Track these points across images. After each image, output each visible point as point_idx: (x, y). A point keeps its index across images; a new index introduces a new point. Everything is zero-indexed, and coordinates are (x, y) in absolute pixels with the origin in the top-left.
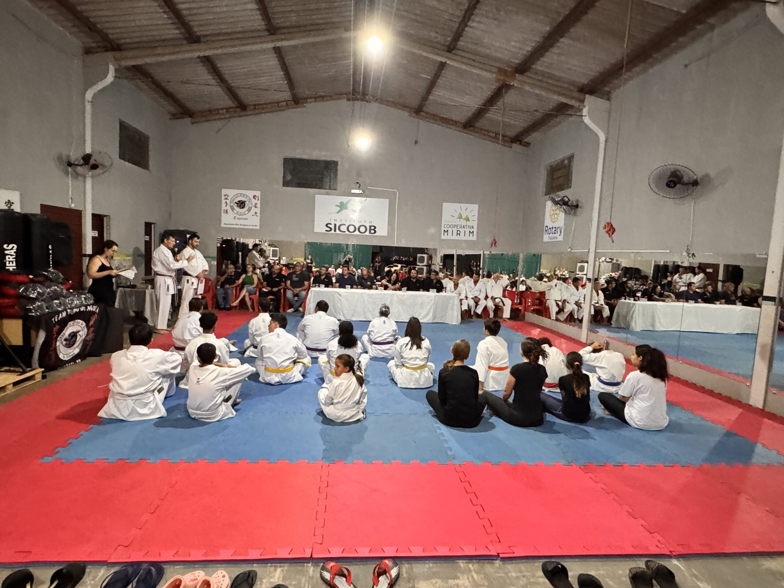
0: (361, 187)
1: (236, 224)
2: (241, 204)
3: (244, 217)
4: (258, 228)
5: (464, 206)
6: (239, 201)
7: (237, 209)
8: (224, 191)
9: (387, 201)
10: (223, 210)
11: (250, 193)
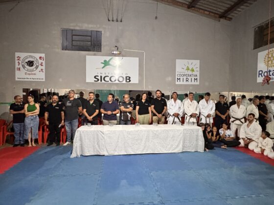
0: (119, 50)
1: (27, 78)
2: (31, 64)
3: (34, 72)
4: (44, 80)
5: (190, 61)
6: (29, 61)
7: (28, 67)
8: (17, 54)
9: (137, 59)
10: (16, 68)
11: (37, 55)
